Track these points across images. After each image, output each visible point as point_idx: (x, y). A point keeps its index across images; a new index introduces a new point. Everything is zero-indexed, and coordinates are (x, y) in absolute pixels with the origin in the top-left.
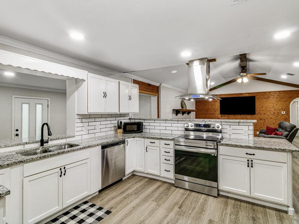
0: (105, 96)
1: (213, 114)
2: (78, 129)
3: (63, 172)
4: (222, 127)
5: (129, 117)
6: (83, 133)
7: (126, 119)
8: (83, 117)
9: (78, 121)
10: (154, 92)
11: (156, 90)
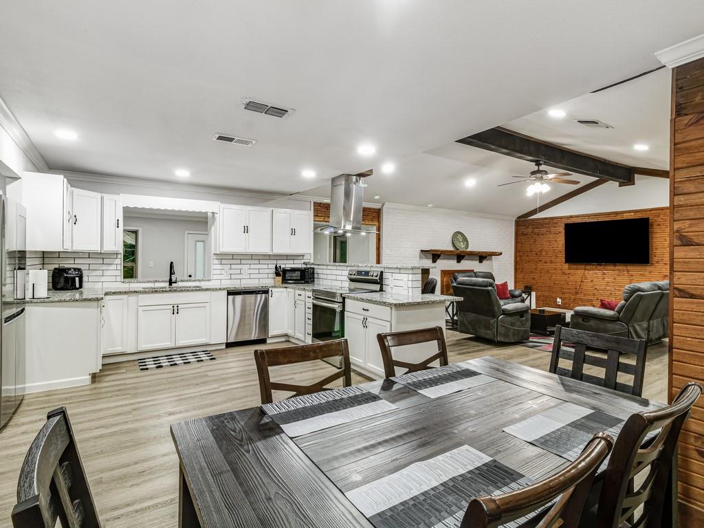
0: (246, 231)
1: (551, 262)
2: (215, 272)
3: (175, 310)
4: (385, 275)
5: (305, 261)
6: (222, 277)
7: (298, 264)
8: (223, 257)
9: (216, 261)
10: (368, 220)
11: (375, 215)
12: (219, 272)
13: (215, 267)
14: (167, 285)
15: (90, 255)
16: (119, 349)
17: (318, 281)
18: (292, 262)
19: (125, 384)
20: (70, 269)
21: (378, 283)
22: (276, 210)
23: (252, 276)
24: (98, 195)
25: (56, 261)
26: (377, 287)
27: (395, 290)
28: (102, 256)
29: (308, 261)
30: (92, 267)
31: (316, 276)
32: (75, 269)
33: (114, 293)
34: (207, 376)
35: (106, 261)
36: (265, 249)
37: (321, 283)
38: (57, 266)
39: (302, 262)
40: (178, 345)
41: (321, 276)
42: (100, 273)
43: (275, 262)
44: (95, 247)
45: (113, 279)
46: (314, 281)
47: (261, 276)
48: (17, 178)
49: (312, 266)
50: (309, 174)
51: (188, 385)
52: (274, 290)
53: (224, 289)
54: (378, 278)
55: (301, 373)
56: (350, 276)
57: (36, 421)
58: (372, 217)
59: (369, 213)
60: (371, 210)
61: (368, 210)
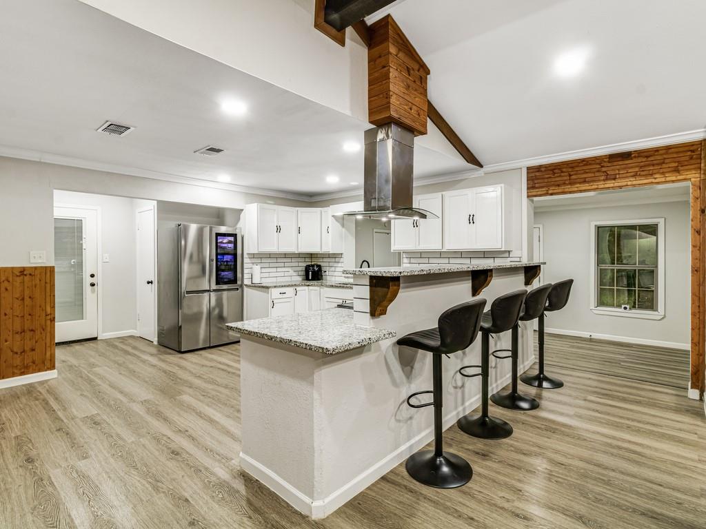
10: (663, 173)
11: (687, 158)
20: (315, 266)
32: (319, 266)
38: (309, 263)
58: (676, 164)
59: (665, 156)
60: (670, 151)
61: (661, 152)
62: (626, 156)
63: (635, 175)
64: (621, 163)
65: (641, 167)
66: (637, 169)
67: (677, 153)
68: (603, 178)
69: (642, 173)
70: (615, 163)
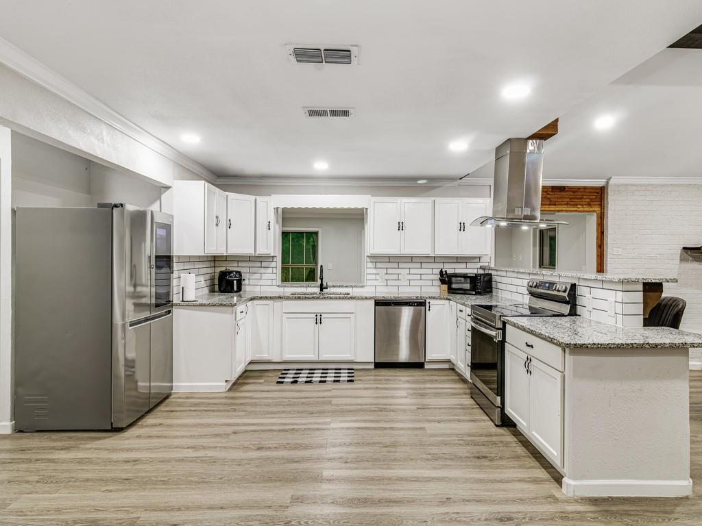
0: (401, 228)
2: (369, 277)
3: (318, 320)
4: (581, 291)
5: (482, 264)
6: (377, 284)
7: (472, 270)
8: (376, 259)
9: (370, 265)
10: (582, 205)
11: (594, 197)
12: (373, 277)
13: (369, 271)
14: (317, 290)
15: (250, 259)
16: (265, 357)
17: (497, 293)
18: (464, 265)
19: (252, 398)
20: (231, 272)
21: (567, 303)
22: (438, 200)
23: (412, 283)
24: (252, 198)
25: (224, 264)
26: (566, 309)
27: (595, 316)
28: (260, 260)
29: (487, 264)
30: (252, 270)
31: (494, 285)
32: (237, 272)
33: (261, 298)
34: (330, 403)
35: (264, 264)
36: (424, 250)
37: (500, 295)
38: (223, 269)
39: (479, 265)
40: (321, 359)
41: (500, 286)
42: (258, 276)
43: (441, 266)
44: (249, 251)
45: (270, 282)
46: (491, 292)
47: (423, 283)
48: (168, 188)
49: (490, 272)
50: (459, 146)
51: (302, 412)
52: (432, 302)
53: (371, 298)
54: (566, 294)
55: (439, 422)
56: (530, 289)
57: (156, 426)
58: (589, 200)
59: (584, 194)
60: (587, 190)
61: (581, 190)
62: (562, 189)
63: (567, 204)
64: (559, 193)
65: (571, 199)
66: (568, 200)
67: (590, 192)
68: (548, 203)
69: (572, 203)
70: (556, 193)
